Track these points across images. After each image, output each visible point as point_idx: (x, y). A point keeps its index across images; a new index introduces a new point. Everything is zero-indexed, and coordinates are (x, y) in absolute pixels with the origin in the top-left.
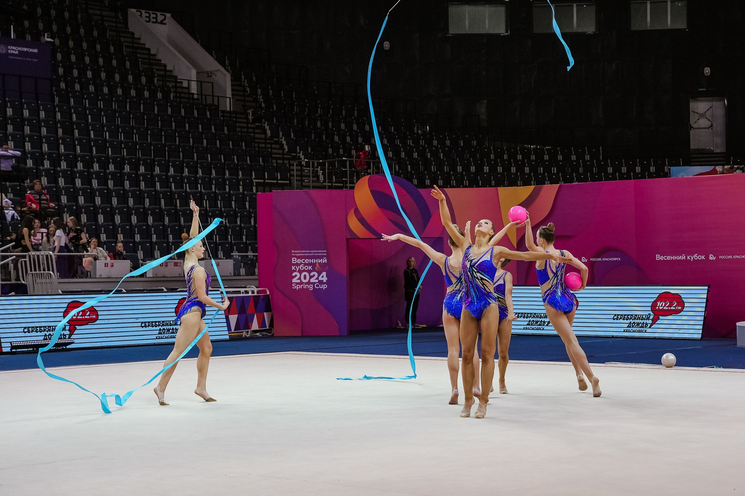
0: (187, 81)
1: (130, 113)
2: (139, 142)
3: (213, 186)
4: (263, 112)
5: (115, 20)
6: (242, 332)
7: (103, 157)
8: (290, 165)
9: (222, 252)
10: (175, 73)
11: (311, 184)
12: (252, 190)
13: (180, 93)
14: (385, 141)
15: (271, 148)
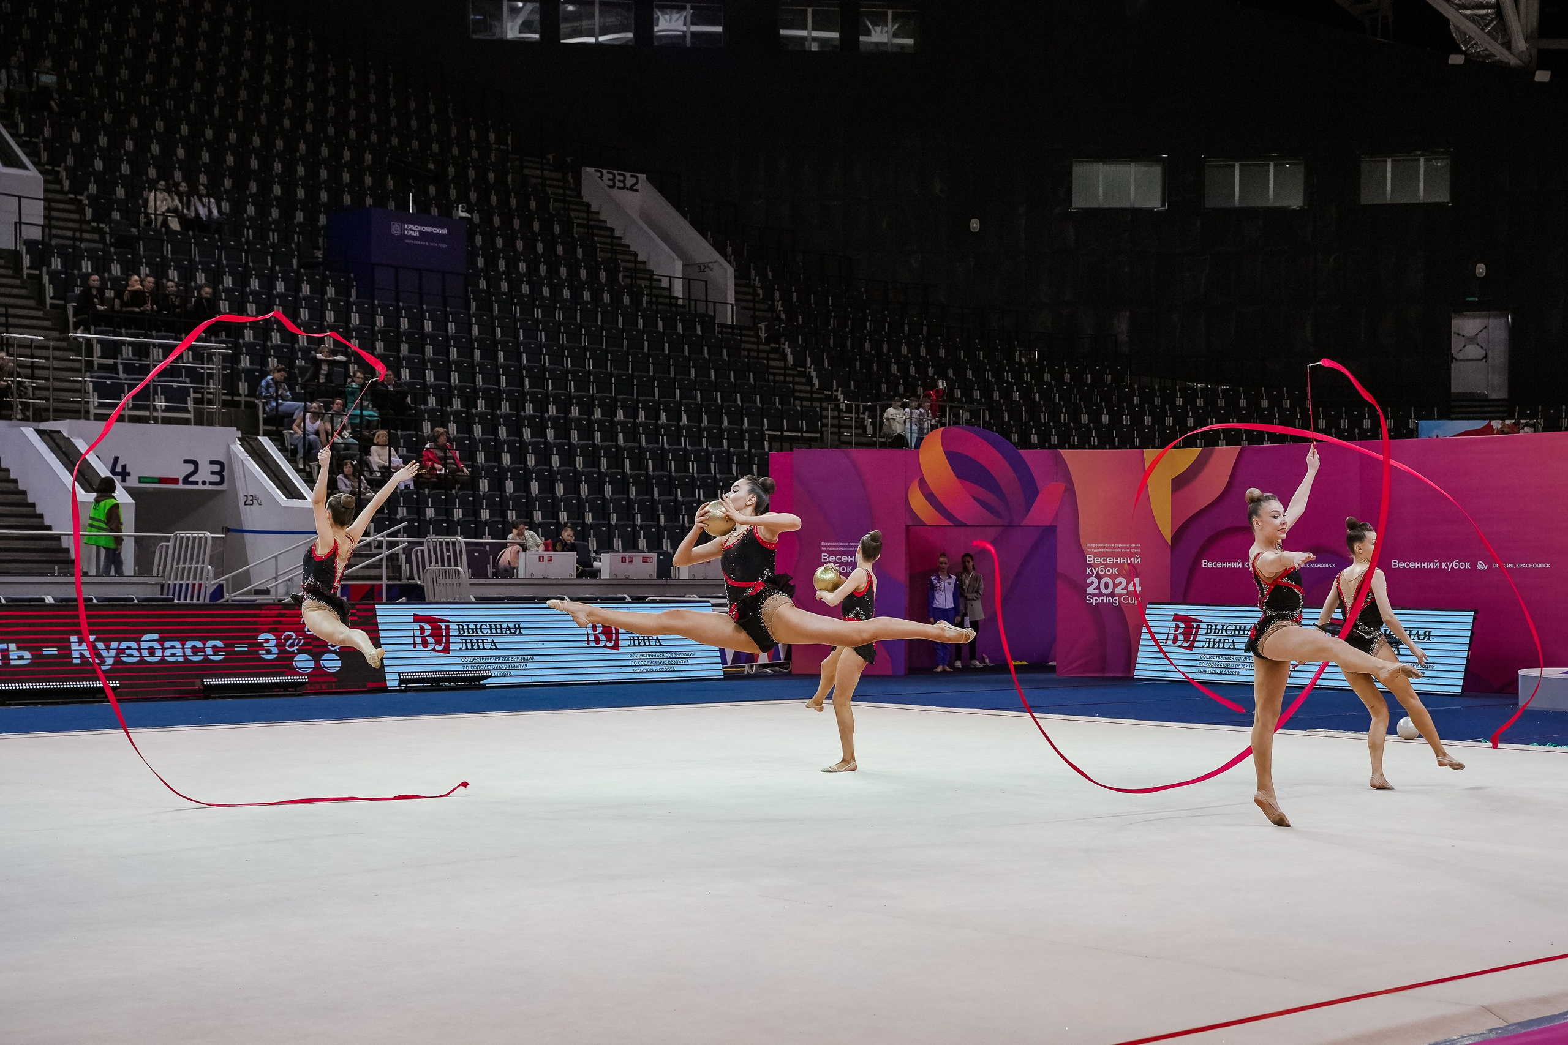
0: (668, 279)
1: (581, 326)
2: (594, 370)
3: (704, 440)
4: (783, 327)
5: (561, 184)
6: (744, 667)
7: (540, 393)
8: (822, 409)
10: (651, 266)
11: (853, 439)
12: (763, 448)
13: (657, 296)
14: (970, 374)
15: (794, 383)
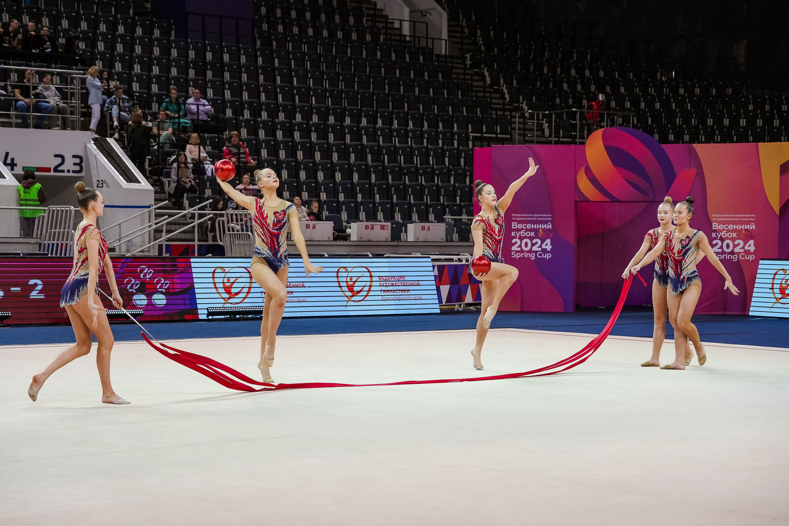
0: (399, 21)
1: (336, 57)
2: (345, 90)
3: (425, 140)
4: (483, 57)
6: (455, 305)
7: (307, 106)
8: (512, 117)
9: (433, 215)
10: (386, 13)
11: (535, 139)
12: (468, 146)
13: (391, 35)
14: (622, 89)
15: (491, 98)
